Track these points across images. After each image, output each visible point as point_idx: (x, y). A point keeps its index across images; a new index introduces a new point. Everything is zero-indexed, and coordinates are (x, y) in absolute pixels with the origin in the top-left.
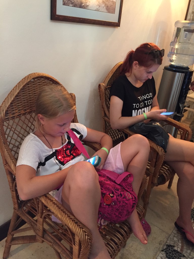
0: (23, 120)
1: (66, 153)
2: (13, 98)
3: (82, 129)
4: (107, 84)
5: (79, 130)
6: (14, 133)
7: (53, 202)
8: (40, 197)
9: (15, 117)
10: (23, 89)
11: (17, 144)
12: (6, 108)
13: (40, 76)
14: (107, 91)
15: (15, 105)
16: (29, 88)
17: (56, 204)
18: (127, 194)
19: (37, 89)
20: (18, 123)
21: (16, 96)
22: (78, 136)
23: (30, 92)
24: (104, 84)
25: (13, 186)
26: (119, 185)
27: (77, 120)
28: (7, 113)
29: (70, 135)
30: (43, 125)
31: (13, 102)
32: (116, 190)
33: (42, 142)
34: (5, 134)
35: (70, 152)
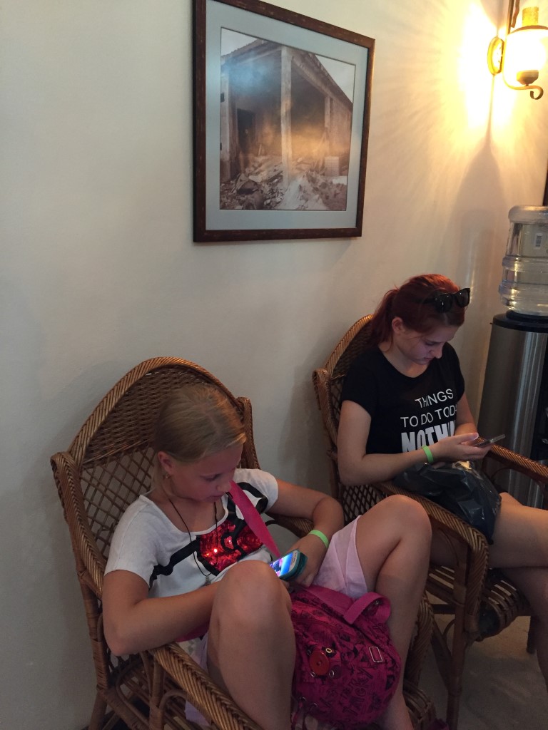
0: (126, 466)
1: (223, 543)
2: (104, 416)
3: (265, 483)
4: (334, 370)
5: (259, 488)
6: (104, 495)
7: (184, 663)
8: (156, 649)
9: (108, 459)
10: (127, 395)
11: (110, 521)
12: (89, 439)
13: (167, 365)
14: (336, 387)
15: (109, 432)
16: (141, 392)
17: (191, 669)
18: (370, 649)
19: (158, 395)
20: (114, 472)
21: (110, 413)
22: (255, 501)
23: (143, 402)
24: (325, 371)
25: (96, 628)
26: (353, 626)
27: (257, 461)
28: (89, 451)
29: (234, 500)
30: (170, 477)
31: (103, 426)
32: (342, 638)
33: (164, 516)
34: (84, 499)
35: (234, 542)
